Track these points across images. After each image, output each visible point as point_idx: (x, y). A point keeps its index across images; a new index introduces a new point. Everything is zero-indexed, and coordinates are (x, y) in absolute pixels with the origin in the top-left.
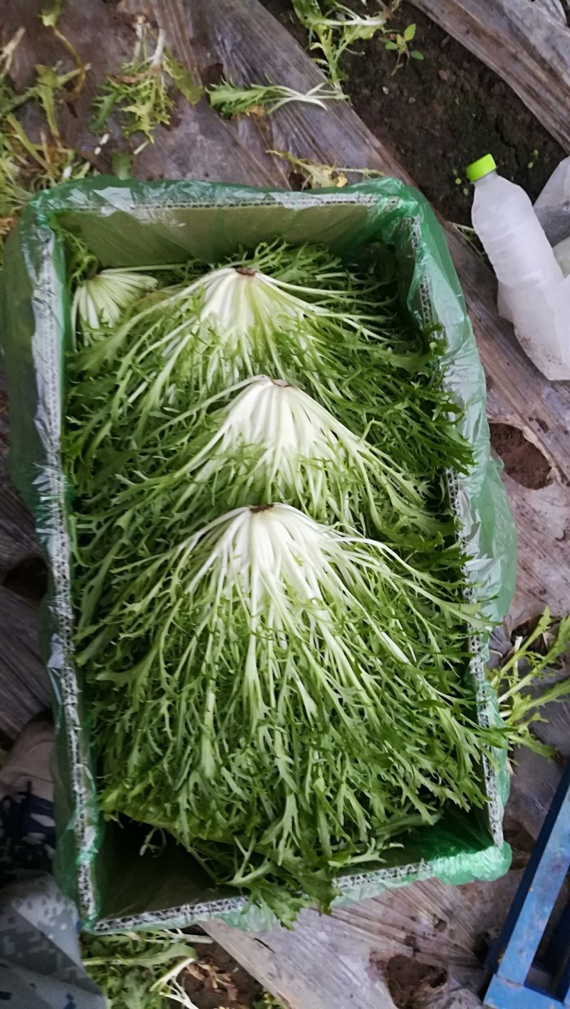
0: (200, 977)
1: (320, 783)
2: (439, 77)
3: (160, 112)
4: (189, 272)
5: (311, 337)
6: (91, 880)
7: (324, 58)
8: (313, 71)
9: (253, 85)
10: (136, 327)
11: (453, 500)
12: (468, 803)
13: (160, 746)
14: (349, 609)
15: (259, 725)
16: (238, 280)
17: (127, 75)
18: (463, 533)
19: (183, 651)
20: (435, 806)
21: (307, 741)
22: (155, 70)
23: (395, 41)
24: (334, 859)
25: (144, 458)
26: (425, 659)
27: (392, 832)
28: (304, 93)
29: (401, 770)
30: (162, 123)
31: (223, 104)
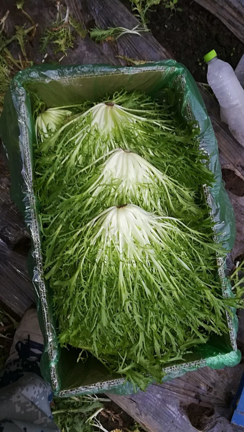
0: (107, 416)
1: (154, 326)
2: (189, 19)
3: (69, 42)
4: (85, 107)
5: (139, 131)
6: (56, 373)
7: (138, 14)
8: (134, 20)
9: (108, 28)
10: (63, 132)
11: (207, 199)
12: (221, 332)
13: (83, 313)
14: (163, 248)
15: (126, 301)
16: (106, 108)
17: (54, 27)
18: (212, 213)
19: (91, 271)
20: (206, 335)
21: (147, 307)
22: (66, 24)
23: (169, 4)
24: (162, 359)
25: (69, 188)
26: (197, 269)
27: (187, 347)
28: (131, 30)
29: (190, 319)
30: (70, 47)
31: (96, 37)
